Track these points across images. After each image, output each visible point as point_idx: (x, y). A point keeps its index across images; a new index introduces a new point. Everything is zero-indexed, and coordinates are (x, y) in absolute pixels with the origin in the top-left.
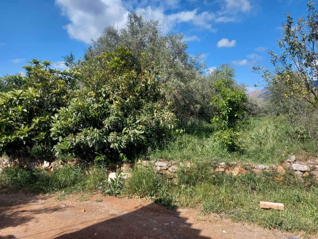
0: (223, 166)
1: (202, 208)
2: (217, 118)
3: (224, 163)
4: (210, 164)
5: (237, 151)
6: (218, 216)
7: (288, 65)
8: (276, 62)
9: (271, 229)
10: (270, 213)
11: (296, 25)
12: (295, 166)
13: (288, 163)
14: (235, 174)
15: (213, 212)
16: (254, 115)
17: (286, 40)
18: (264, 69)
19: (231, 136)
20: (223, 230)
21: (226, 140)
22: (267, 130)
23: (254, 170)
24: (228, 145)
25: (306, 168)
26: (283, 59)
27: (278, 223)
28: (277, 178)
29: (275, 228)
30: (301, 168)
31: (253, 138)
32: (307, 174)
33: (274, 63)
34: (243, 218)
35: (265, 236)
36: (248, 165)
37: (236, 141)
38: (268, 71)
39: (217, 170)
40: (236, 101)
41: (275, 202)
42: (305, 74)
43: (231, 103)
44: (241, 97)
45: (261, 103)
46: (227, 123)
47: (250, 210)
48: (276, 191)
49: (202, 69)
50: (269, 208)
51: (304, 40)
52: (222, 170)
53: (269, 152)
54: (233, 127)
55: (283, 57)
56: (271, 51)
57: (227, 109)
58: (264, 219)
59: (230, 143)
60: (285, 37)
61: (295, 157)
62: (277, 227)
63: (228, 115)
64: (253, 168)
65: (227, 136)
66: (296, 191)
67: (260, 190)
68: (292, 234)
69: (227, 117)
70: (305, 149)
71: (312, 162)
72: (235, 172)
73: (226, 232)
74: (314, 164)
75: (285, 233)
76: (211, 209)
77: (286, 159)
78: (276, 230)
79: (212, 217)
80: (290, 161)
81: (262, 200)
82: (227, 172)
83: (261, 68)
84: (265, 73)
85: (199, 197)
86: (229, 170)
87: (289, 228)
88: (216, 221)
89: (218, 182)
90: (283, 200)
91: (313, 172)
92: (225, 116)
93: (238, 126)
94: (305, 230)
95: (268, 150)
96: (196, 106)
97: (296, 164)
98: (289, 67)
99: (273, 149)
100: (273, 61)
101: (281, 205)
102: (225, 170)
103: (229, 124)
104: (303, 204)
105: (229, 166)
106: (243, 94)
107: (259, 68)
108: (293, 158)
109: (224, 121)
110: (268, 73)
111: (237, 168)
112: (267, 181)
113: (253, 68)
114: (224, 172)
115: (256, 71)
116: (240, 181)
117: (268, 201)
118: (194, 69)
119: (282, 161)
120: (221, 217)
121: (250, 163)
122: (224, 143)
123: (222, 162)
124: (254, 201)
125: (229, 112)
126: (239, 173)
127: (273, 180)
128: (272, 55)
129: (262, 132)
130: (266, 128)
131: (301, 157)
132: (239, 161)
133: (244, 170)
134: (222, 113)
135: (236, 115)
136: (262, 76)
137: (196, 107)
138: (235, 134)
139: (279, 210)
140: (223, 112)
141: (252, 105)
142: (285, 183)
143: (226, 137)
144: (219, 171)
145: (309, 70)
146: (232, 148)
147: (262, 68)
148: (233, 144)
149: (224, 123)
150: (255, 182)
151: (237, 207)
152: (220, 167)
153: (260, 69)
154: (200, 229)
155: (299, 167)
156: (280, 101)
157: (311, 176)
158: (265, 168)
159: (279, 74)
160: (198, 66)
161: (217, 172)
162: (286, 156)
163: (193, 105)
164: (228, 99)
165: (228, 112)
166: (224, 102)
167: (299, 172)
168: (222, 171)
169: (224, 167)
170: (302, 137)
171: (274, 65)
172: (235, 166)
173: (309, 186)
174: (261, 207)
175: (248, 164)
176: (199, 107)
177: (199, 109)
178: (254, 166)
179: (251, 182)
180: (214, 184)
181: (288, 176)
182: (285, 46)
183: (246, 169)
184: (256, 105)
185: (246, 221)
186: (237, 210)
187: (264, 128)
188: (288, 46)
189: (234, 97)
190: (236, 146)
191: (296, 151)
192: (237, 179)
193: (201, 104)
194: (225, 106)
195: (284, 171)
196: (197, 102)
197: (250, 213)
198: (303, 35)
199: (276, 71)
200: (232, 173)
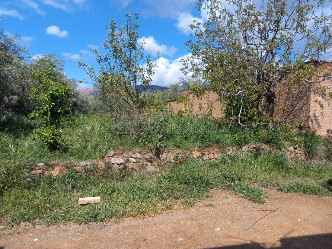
0: (42, 167)
1: (10, 220)
2: (36, 113)
3: (42, 164)
4: (24, 166)
5: (59, 149)
6: (30, 224)
7: (112, 67)
8: (101, 62)
9: (86, 223)
10: (87, 208)
11: (118, 30)
12: (113, 160)
13: (108, 158)
14: (54, 174)
15: (24, 222)
16: (85, 112)
17: (111, 42)
18: (89, 66)
19: (53, 134)
20: (34, 238)
21: (47, 138)
22: (93, 128)
23: (76, 167)
24: (49, 144)
25: (121, 161)
26: (106, 59)
27: (93, 216)
28: (97, 173)
29: (90, 222)
30: (118, 161)
31: (80, 136)
32: (122, 166)
33: (99, 62)
34: (60, 219)
35: (80, 232)
36: (69, 164)
37: (58, 139)
38: (93, 69)
39: (33, 172)
40: (60, 96)
41: (93, 196)
42: (125, 77)
43: (53, 98)
44: (65, 92)
45: (91, 101)
46: (49, 119)
47: (68, 210)
48: (95, 185)
49: (22, 53)
50: (87, 203)
51: (124, 46)
52: (39, 171)
53: (93, 149)
54: (55, 124)
55: (106, 58)
56: (95, 50)
57: (49, 103)
58: (81, 216)
59: (52, 141)
60: (110, 39)
61: (113, 152)
62: (92, 220)
63: (50, 110)
64: (75, 166)
65: (49, 134)
66: (113, 183)
67: (80, 187)
68: (104, 223)
69: (49, 113)
70: (122, 144)
71: (126, 155)
72: (55, 173)
73: (38, 240)
74: (128, 157)
75: (99, 224)
76: (21, 219)
77: (106, 154)
78: (91, 223)
79: (21, 227)
80: (110, 156)
81: (81, 197)
82: (46, 173)
83: (86, 64)
84: (90, 71)
85: (6, 208)
86: (48, 170)
87: (102, 218)
88: (27, 230)
89: (34, 186)
90: (100, 193)
91: (127, 164)
92: (46, 111)
93: (62, 122)
94: (115, 216)
95: (92, 147)
96: (11, 97)
97: (114, 158)
98: (112, 69)
99: (97, 145)
100: (99, 60)
101: (98, 198)
102: (43, 171)
103: (51, 120)
104: (117, 193)
105: (48, 166)
106: (67, 89)
107: (84, 64)
108: (112, 152)
109: (45, 117)
110: (93, 71)
111: (58, 168)
112: (88, 177)
113: (79, 63)
114: (43, 173)
115: (82, 67)
116: (60, 181)
117: (87, 196)
118: (10, 51)
119: (103, 157)
120: (34, 225)
121: (72, 161)
122: (45, 142)
123: (40, 163)
124: (72, 199)
125: (52, 107)
126: (60, 172)
127: (94, 176)
128: (97, 53)
129: (88, 129)
130: (93, 125)
131: (118, 152)
132: (60, 160)
133: (65, 168)
134: (43, 108)
135: (59, 111)
136: (88, 73)
137: (12, 99)
138: (58, 131)
139: (96, 204)
140: (44, 106)
141: (83, 102)
142: (104, 176)
143: (47, 135)
144: (36, 173)
145: (128, 75)
146: (54, 147)
147: (88, 65)
148: (55, 142)
149: (46, 119)
150: (75, 180)
151: (54, 210)
152: (37, 168)
153: (85, 66)
154: (3, 246)
155: (117, 160)
156: (107, 100)
157: (125, 167)
158: (87, 165)
159: (103, 73)
160: (16, 49)
161: (33, 174)
162: (106, 151)
163: (7, 96)
164: (50, 92)
165: (50, 107)
166: (45, 95)
167: (116, 165)
168: (40, 173)
169: (42, 169)
170: (120, 133)
171: (100, 64)
172: (56, 165)
173: (123, 177)
174: (79, 204)
175: (69, 162)
176: (16, 99)
177: (17, 102)
178: (75, 164)
179: (72, 181)
180: (29, 189)
181: (106, 169)
182: (109, 47)
183: (67, 167)
184: (87, 103)
185: (63, 221)
186: (54, 213)
187: (91, 125)
188: (111, 49)
189: (57, 91)
190: (59, 145)
191: (115, 146)
192: (57, 180)
193: (18, 95)
194: (47, 100)
195: (104, 166)
196: (13, 93)
197: (68, 213)
198: (124, 41)
199: (101, 71)
200: (51, 174)
